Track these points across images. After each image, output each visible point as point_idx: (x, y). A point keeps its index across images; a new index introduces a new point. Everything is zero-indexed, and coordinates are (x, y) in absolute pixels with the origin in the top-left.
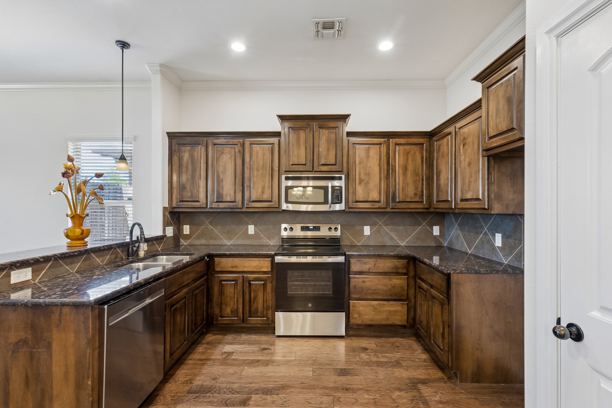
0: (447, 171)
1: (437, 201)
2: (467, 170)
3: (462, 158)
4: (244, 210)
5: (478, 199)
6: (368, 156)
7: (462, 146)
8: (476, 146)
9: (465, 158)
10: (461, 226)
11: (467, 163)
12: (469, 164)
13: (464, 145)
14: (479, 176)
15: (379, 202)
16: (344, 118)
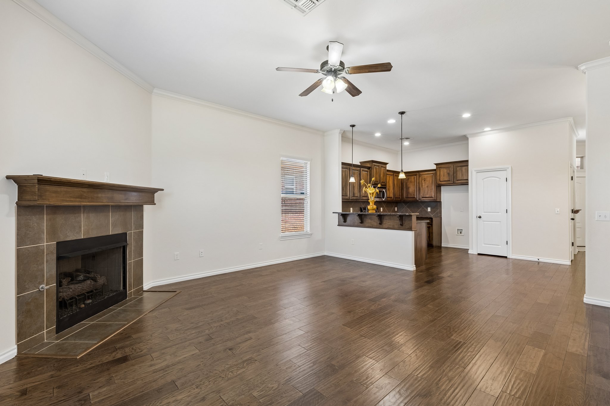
0: (414, 187)
1: (406, 198)
2: (426, 188)
3: (423, 184)
4: (360, 200)
5: (433, 197)
6: (390, 180)
7: (423, 181)
8: (431, 182)
9: (425, 185)
10: (409, 207)
11: (426, 186)
12: (427, 187)
13: (424, 181)
14: (432, 191)
15: (392, 198)
16: (386, 164)
